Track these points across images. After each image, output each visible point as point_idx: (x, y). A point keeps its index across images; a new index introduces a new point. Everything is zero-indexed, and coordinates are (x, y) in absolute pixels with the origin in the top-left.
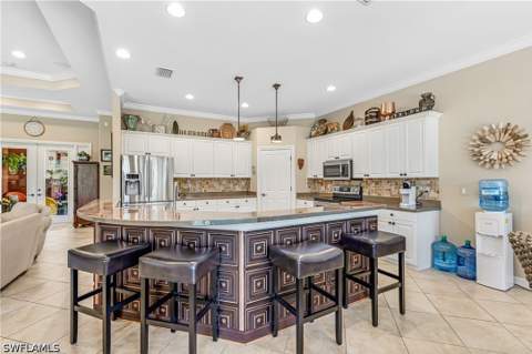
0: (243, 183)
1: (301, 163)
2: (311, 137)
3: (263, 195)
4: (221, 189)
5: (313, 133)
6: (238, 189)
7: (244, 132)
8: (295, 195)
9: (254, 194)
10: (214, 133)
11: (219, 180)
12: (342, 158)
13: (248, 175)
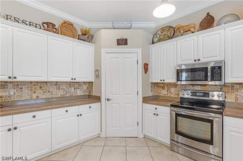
0: (85, 87)
1: (146, 67)
2: (153, 43)
3: (108, 100)
4: (60, 93)
5: (155, 40)
6: (79, 93)
7: (86, 36)
8: (141, 100)
9: (98, 99)
10: (49, 26)
11: (56, 84)
12: (202, 60)
13: (91, 79)
